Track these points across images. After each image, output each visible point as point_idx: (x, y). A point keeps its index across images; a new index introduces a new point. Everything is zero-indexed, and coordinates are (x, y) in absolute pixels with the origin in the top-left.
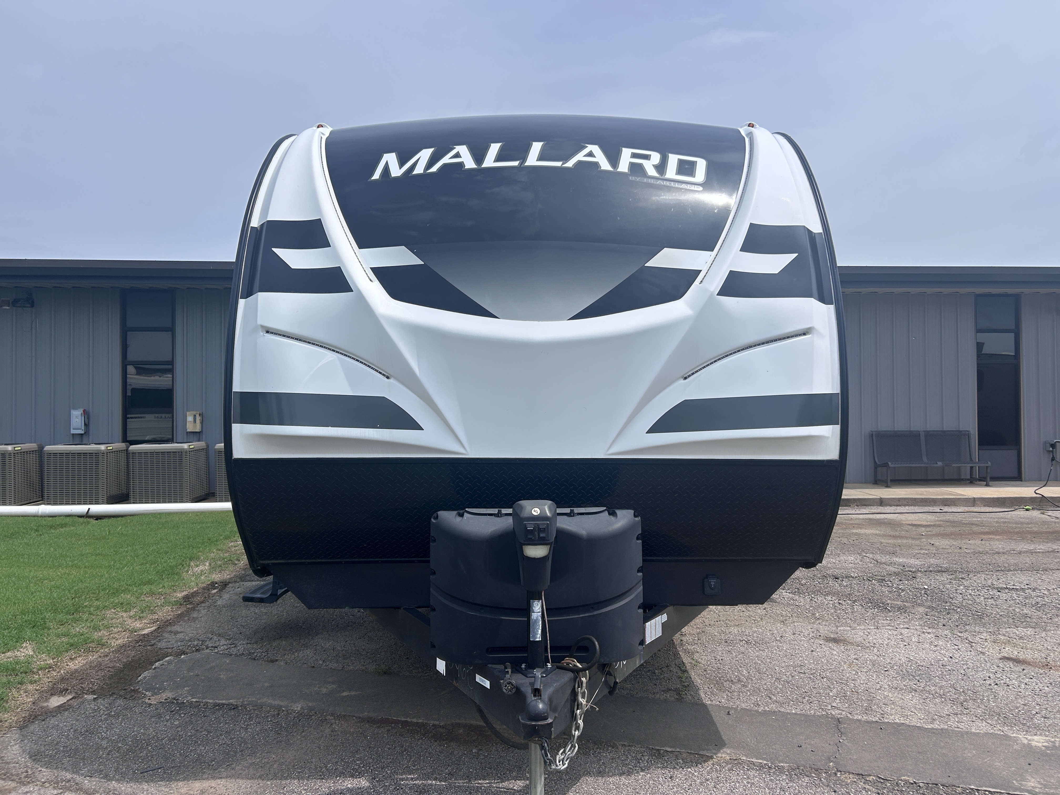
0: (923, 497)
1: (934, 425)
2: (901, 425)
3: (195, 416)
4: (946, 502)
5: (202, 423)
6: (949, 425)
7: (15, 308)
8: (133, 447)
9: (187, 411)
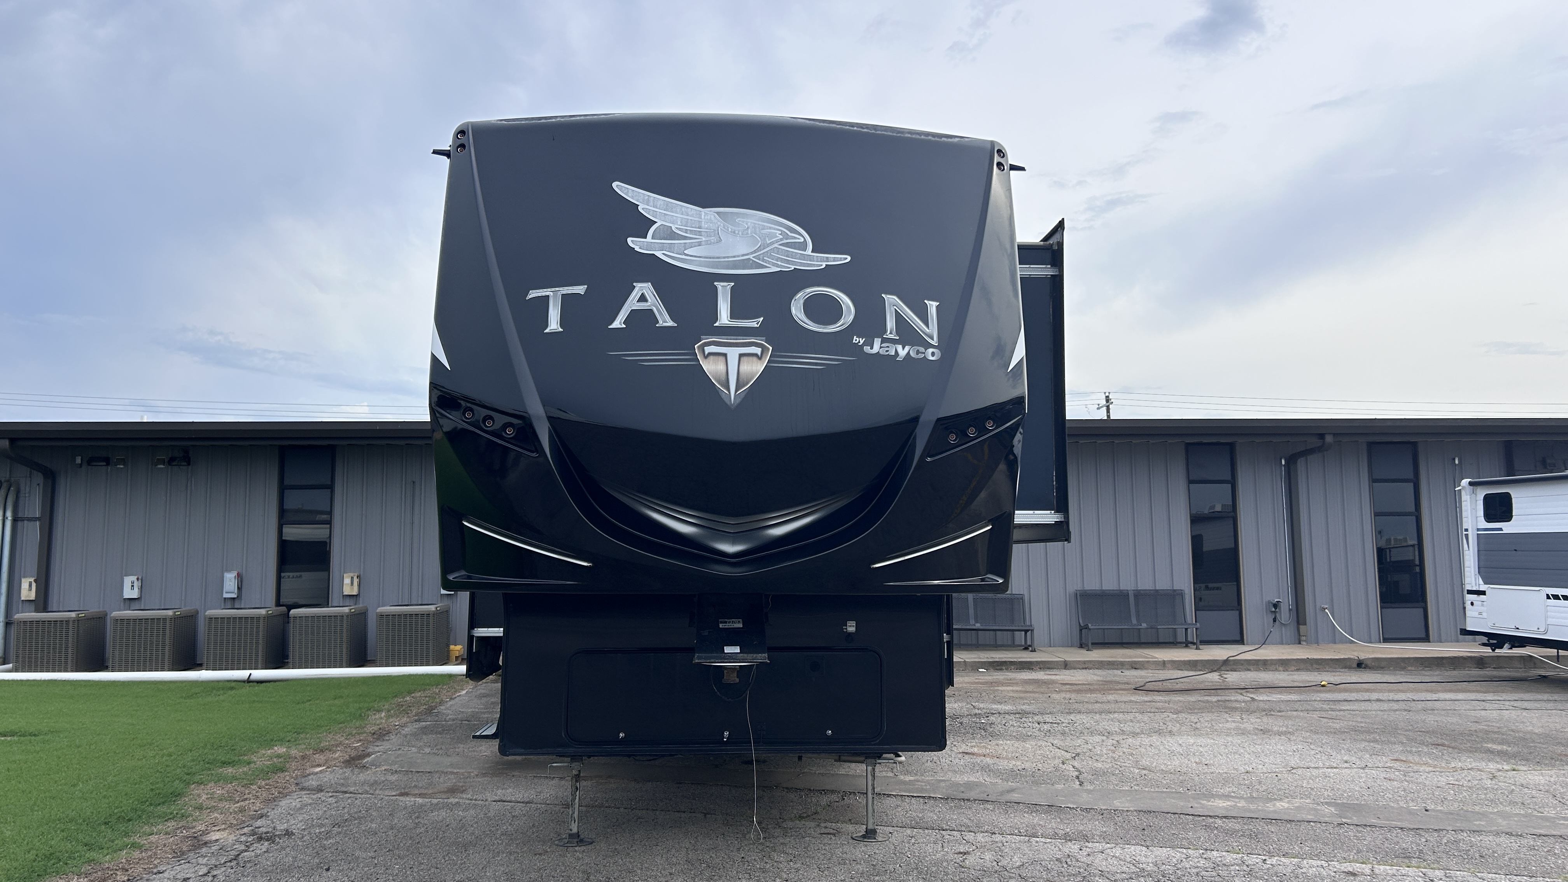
0: (1112, 659)
3: (352, 578)
4: (1135, 665)
5: (359, 585)
6: (1162, 584)
8: (293, 612)
9: (344, 573)
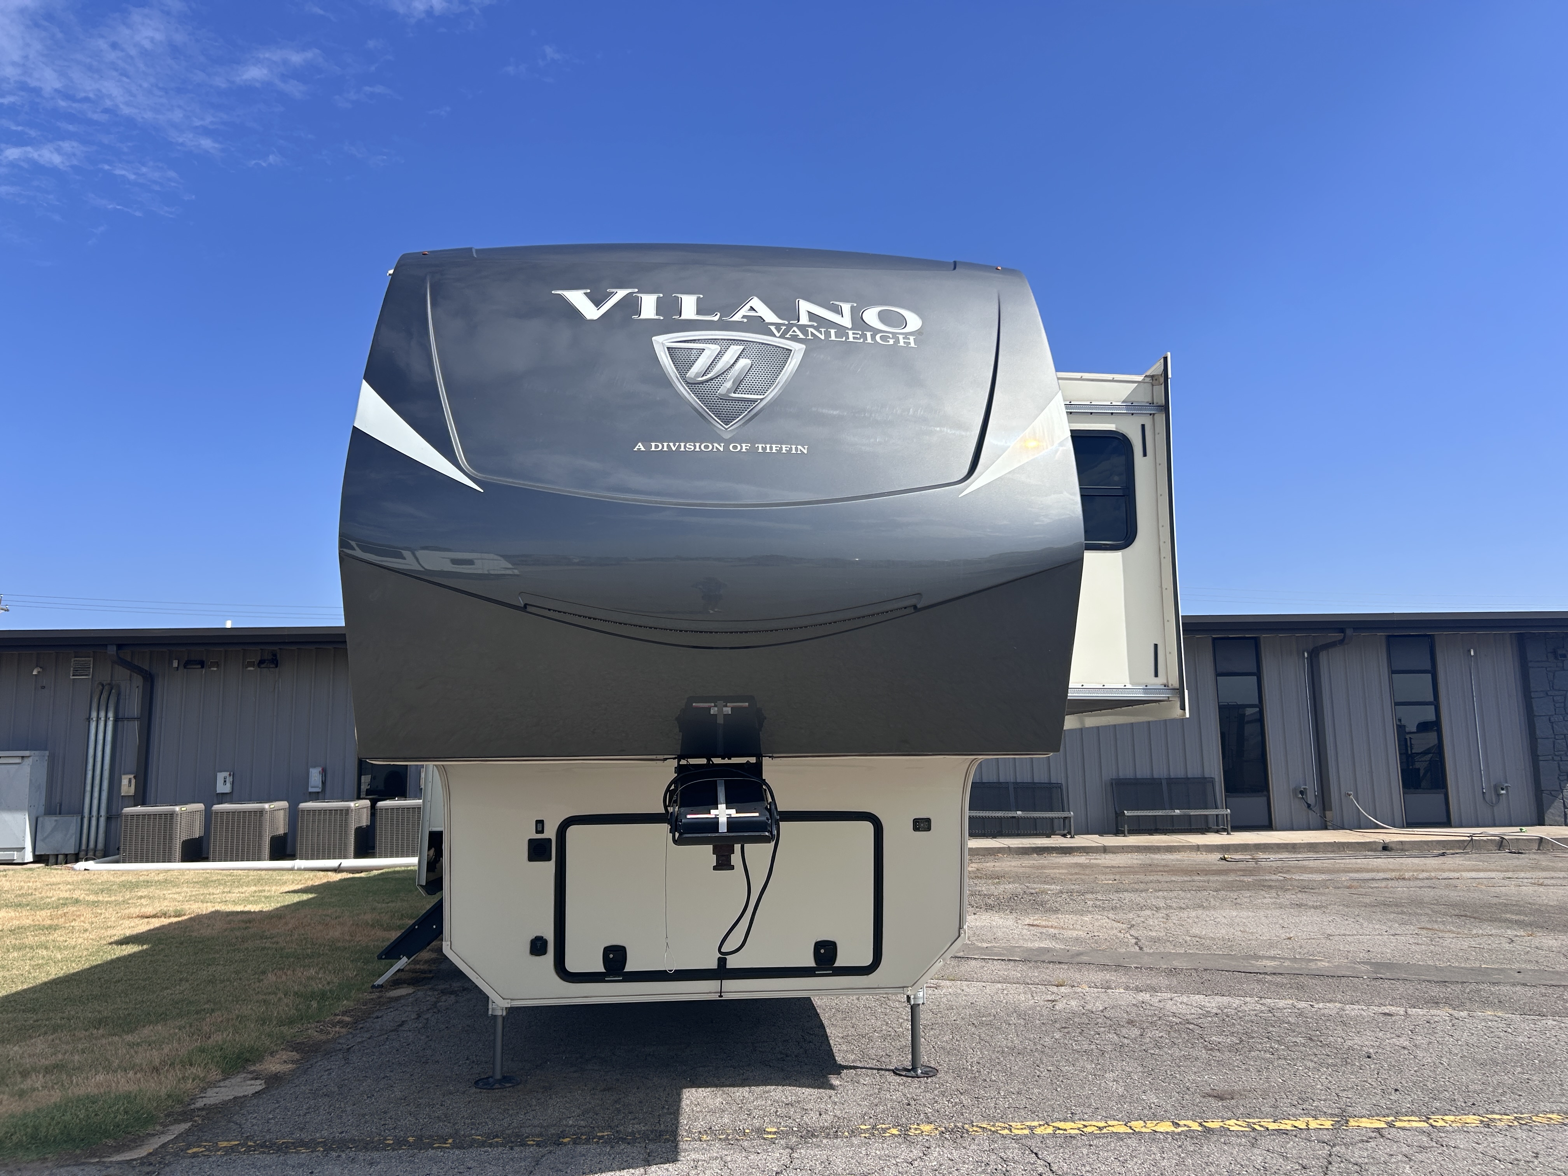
0: (1147, 844)
1: (1177, 772)
2: (1143, 772)
4: (1170, 849)
6: (1193, 772)
7: (259, 669)
8: (380, 804)
